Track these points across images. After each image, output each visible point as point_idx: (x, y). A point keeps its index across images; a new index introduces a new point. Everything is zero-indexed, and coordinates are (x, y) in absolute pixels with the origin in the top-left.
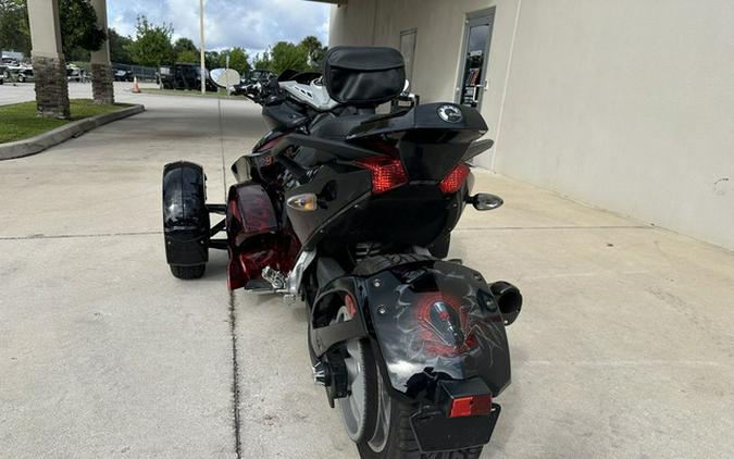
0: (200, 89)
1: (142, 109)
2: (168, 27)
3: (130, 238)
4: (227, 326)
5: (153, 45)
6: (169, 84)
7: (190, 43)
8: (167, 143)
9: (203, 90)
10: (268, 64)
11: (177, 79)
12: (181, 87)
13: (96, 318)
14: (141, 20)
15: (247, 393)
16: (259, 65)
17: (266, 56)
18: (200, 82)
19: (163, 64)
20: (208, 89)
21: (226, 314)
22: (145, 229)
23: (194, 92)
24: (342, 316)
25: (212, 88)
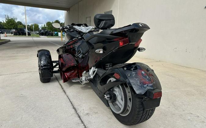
0: (26, 35)
1: (10, 41)
2: (15, 18)
3: (22, 74)
4: (63, 93)
5: (11, 23)
6: (16, 34)
7: (21, 22)
8: (22, 49)
9: (27, 35)
10: (45, 28)
11: (18, 33)
12: (20, 34)
13: (22, 95)
14: (7, 16)
15: (78, 109)
16: (43, 28)
17: (44, 25)
18: (26, 33)
19: (14, 29)
20: (28, 35)
21: (62, 90)
22: (26, 71)
23: (24, 36)
24: (111, 81)
25: (29, 34)
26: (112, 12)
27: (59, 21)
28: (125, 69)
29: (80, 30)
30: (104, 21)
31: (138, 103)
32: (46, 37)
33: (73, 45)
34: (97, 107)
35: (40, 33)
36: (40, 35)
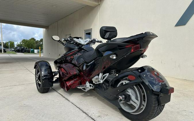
3: (16, 87)
4: (66, 101)
8: (3, 64)
9: (3, 52)
10: (21, 45)
13: (25, 105)
16: (18, 45)
17: (20, 43)
18: (2, 50)
21: (64, 99)
22: (18, 84)
24: (123, 83)
25: (5, 52)
26: (92, 30)
27: (35, 39)
28: (140, 71)
29: (79, 42)
30: (109, 33)
31: (154, 99)
32: (22, 53)
33: (74, 56)
34: (104, 110)
35: (16, 50)
36: (16, 52)
